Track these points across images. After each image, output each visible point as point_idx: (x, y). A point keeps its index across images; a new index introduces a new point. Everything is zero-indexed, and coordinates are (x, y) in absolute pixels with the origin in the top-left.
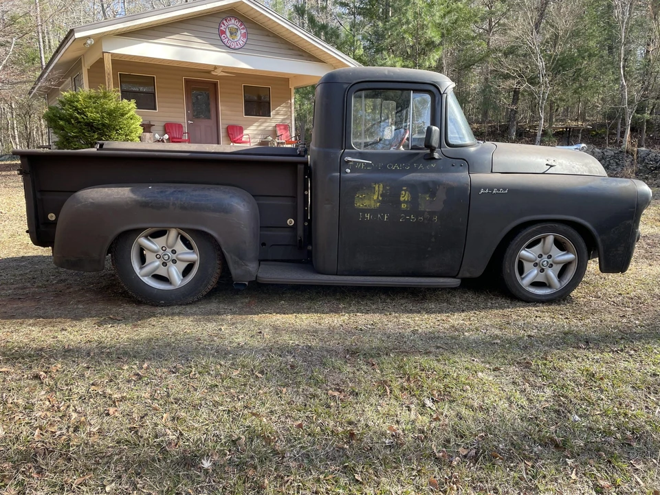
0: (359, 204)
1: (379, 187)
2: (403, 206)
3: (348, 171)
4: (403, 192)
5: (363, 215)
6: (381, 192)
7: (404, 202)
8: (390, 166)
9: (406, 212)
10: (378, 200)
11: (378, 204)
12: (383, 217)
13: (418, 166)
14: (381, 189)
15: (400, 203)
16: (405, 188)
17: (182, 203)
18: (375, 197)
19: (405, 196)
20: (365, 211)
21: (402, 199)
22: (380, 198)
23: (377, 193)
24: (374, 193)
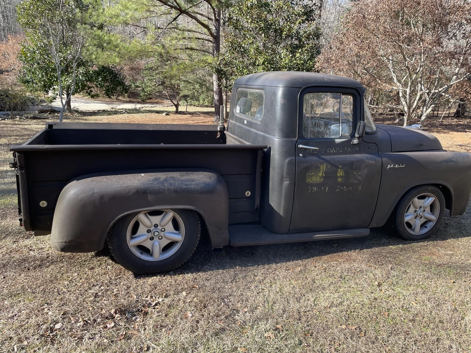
0: (309, 180)
1: (323, 166)
2: (339, 180)
3: (301, 155)
4: (339, 170)
5: (312, 188)
6: (324, 170)
7: (340, 177)
8: (329, 150)
9: (342, 184)
10: (322, 177)
11: (322, 179)
12: (325, 189)
13: (347, 150)
14: (325, 168)
15: (337, 177)
16: (340, 167)
17: (175, 188)
18: (320, 175)
19: (340, 173)
20: (312, 185)
21: (339, 175)
22: (324, 175)
23: (321, 172)
24: (320, 171)
